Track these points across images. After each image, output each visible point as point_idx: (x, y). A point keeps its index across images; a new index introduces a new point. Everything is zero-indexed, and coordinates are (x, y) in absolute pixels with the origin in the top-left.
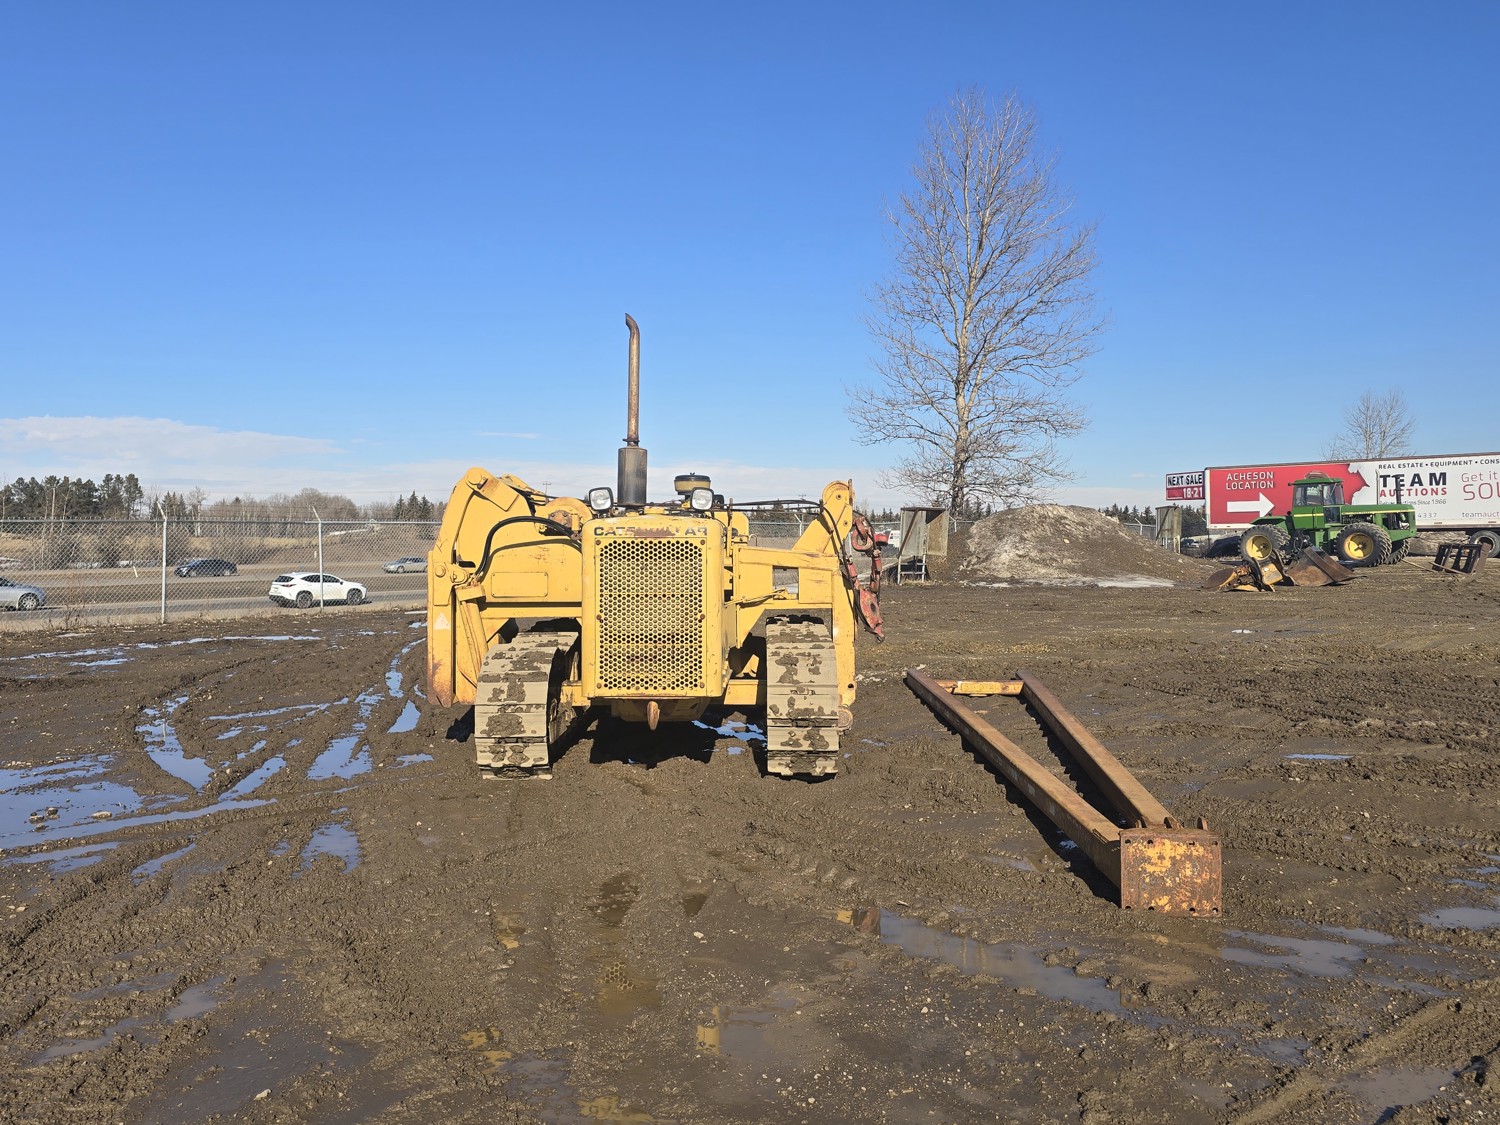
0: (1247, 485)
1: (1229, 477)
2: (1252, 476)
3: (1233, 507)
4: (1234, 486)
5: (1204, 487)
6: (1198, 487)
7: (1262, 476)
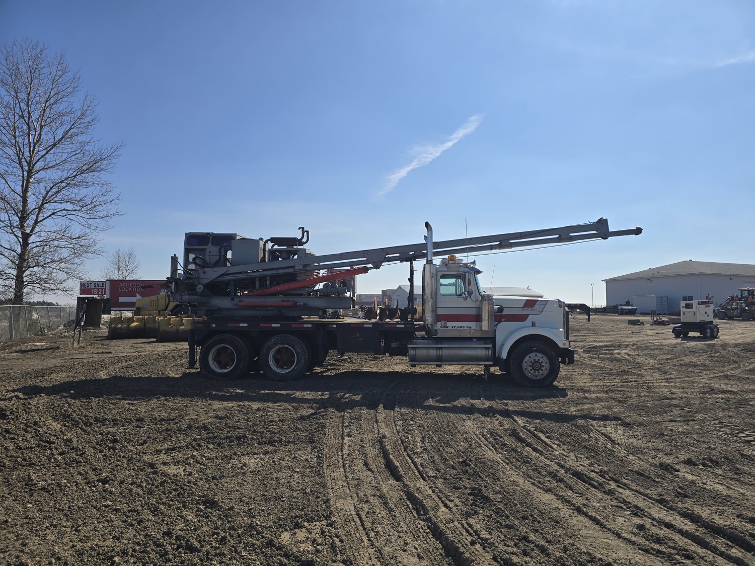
0: (130, 289)
1: (121, 285)
2: (133, 285)
3: (122, 299)
4: (123, 289)
5: (105, 289)
6: (102, 289)
7: (138, 285)
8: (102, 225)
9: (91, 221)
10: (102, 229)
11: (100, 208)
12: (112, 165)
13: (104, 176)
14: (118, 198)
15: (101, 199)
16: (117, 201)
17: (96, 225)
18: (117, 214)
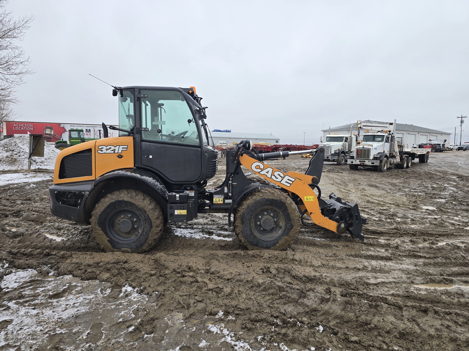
0: (22, 128)
1: (15, 125)
2: (24, 126)
4: (17, 128)
7: (28, 125)
8: (17, 80)
9: (8, 76)
10: (17, 83)
11: (14, 67)
12: (22, 34)
13: (15, 42)
14: (27, 61)
15: (14, 60)
16: (26, 63)
17: (13, 80)
18: (28, 72)
